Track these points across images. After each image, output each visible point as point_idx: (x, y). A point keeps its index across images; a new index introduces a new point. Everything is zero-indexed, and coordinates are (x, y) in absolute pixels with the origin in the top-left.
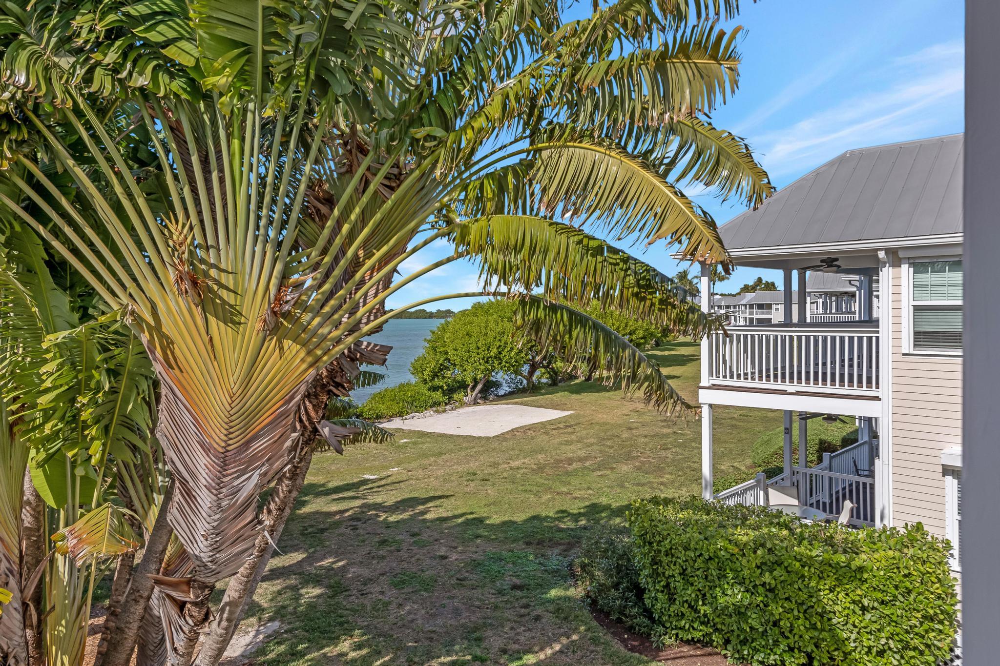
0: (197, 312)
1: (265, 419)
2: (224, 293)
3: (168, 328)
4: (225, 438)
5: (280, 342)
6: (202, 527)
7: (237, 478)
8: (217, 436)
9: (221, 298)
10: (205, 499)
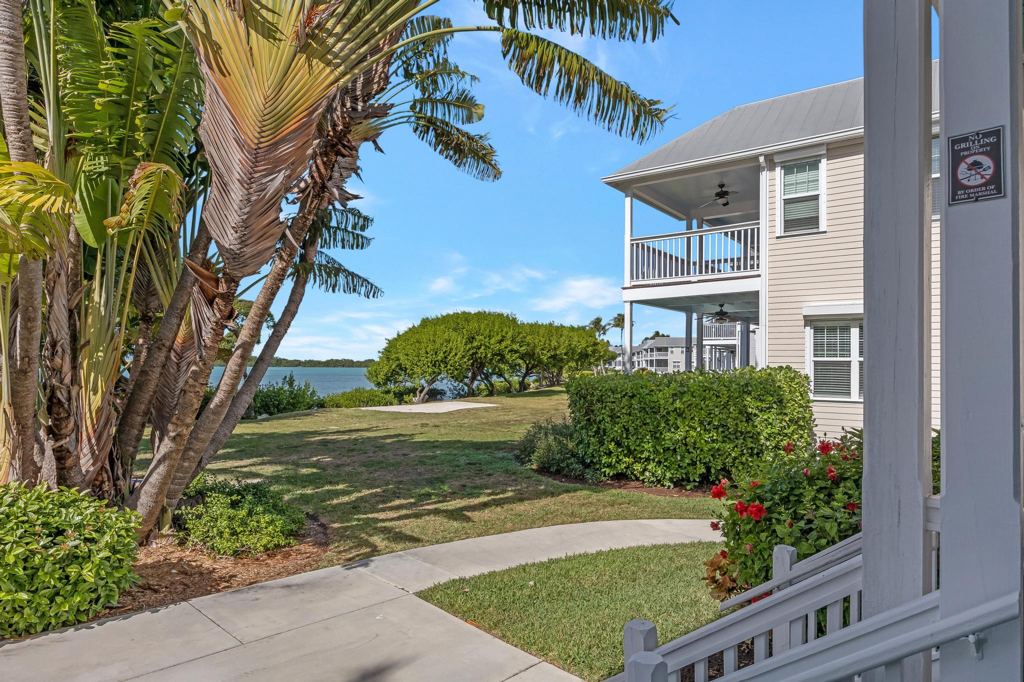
0: (242, 25)
1: (291, 125)
2: (264, 12)
3: (216, 36)
4: (258, 135)
5: (308, 59)
6: (234, 218)
7: (265, 176)
8: (251, 131)
9: (263, 17)
10: (237, 193)
